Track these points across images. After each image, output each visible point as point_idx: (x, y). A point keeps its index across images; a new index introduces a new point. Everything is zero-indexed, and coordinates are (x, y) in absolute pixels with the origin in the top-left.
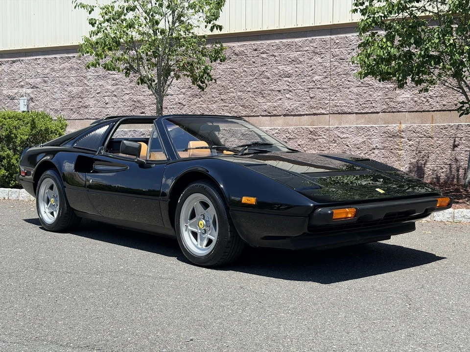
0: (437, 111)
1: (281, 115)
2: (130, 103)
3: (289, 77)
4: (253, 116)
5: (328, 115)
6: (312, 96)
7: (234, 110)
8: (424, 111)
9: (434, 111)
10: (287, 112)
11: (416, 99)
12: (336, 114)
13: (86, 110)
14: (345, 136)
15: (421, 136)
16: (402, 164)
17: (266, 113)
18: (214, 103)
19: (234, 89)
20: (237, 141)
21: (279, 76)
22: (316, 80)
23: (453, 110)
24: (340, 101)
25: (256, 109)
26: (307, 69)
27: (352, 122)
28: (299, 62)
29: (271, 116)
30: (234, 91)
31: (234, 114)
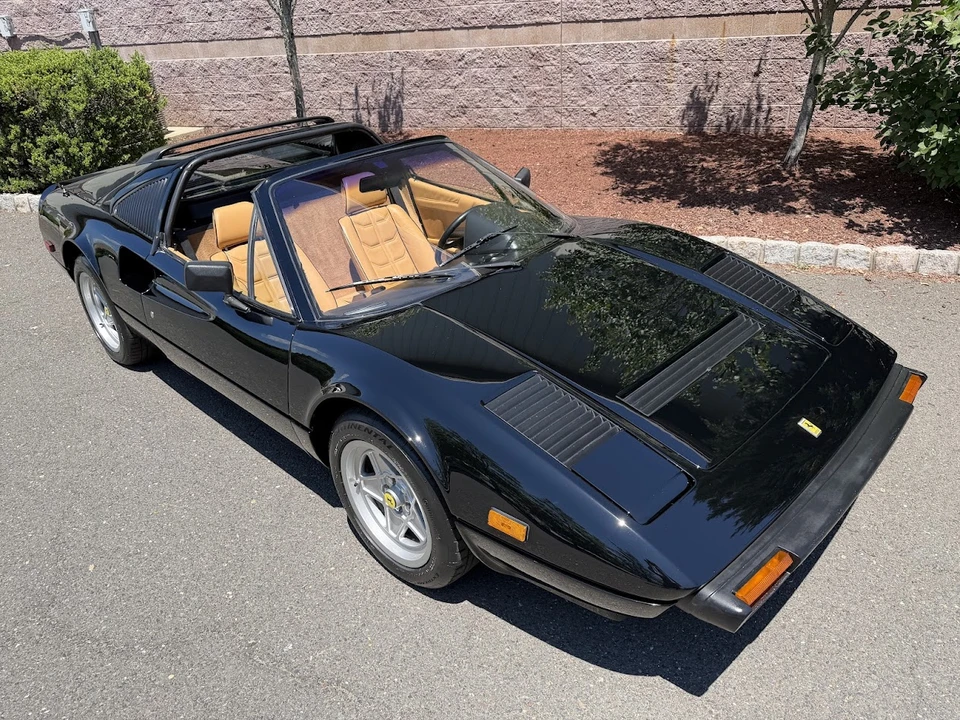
0: (733, 14)
1: (483, 27)
2: (246, 13)
4: (441, 29)
5: (560, 25)
7: (409, 19)
8: (711, 15)
9: (728, 15)
10: (495, 21)
12: (572, 22)
13: (181, 26)
14: (585, 60)
15: (704, 58)
16: (673, 104)
17: (462, 24)
18: (377, 7)
20: (419, 71)
23: (758, 13)
25: (445, 17)
27: (597, 37)
29: (468, 28)
31: (410, 27)
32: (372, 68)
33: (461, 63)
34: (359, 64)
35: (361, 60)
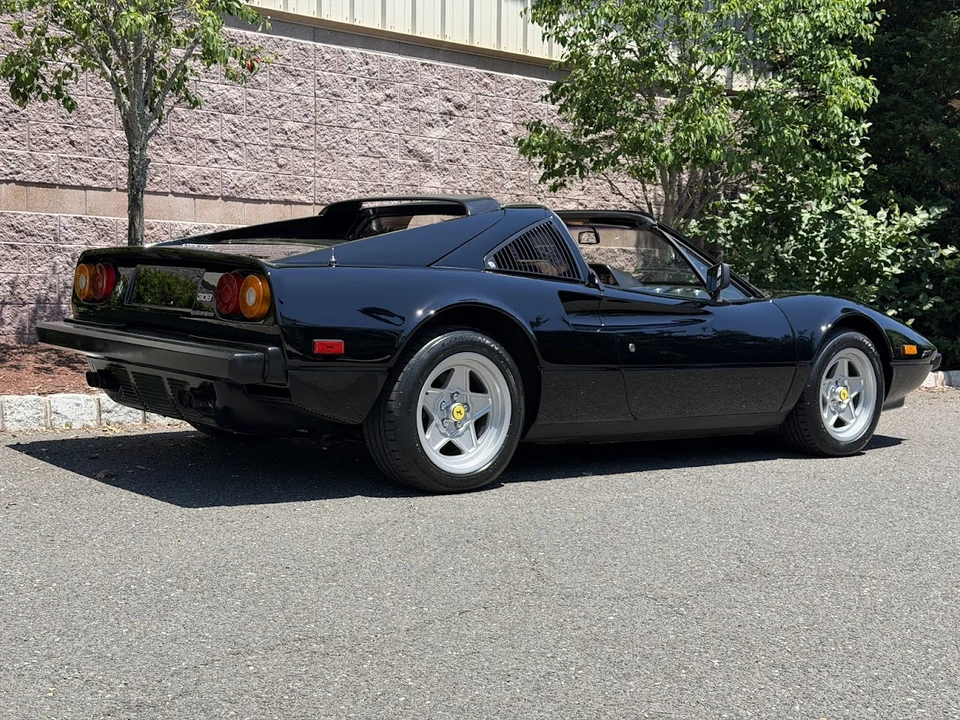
1: (216, 198)
3: (235, 113)
6: (281, 161)
7: (105, 172)
10: (233, 191)
17: (187, 190)
18: (52, 148)
19: (106, 121)
21: (214, 108)
22: (290, 130)
24: (335, 181)
25: (162, 177)
26: (271, 103)
28: (255, 83)
29: (195, 197)
30: (105, 125)
31: (106, 183)
32: (30, 239)
34: (5, 229)
35: (9, 223)
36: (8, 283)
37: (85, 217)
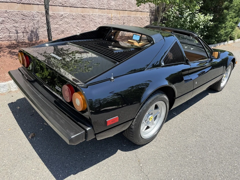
1: (68, 7)
5: (88, 9)
8: (118, 10)
9: (120, 10)
10: (72, 5)
11: (116, 5)
12: (92, 8)
14: (95, 18)
15: (117, 19)
17: (62, 5)
23: (125, 10)
24: (93, 2)
25: (56, 2)
27: (97, 12)
29: (64, 6)
32: (27, 17)
33: (62, 17)
34: (20, 15)
35: (21, 14)
36: (23, 28)
37: (39, 12)
